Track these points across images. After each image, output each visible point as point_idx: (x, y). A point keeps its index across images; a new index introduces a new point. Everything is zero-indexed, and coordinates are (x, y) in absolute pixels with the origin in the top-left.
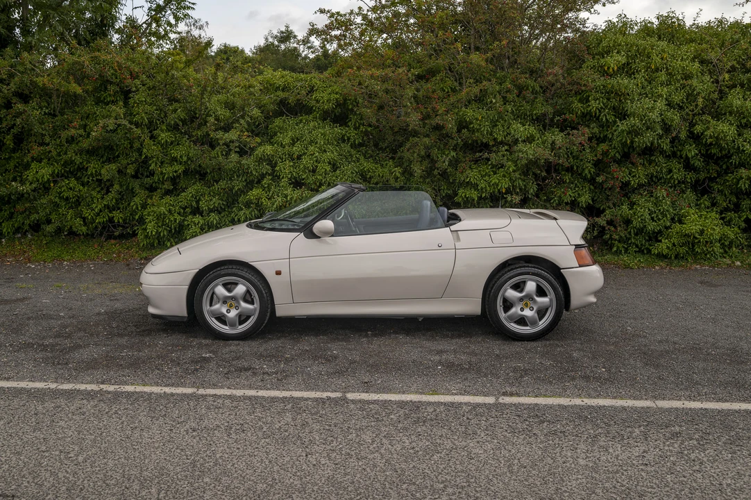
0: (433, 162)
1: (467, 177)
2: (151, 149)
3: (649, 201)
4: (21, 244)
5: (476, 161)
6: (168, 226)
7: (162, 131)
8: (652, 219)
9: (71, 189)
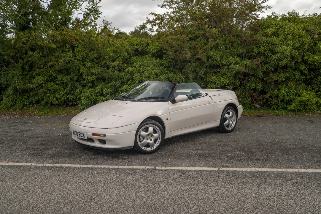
0: (197, 73)
1: (211, 79)
2: (83, 70)
3: (286, 88)
4: (32, 109)
5: (215, 73)
6: (90, 101)
7: (88, 62)
8: (288, 95)
9: (51, 86)
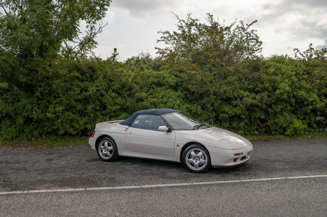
1: (225, 110)
9: (69, 116)
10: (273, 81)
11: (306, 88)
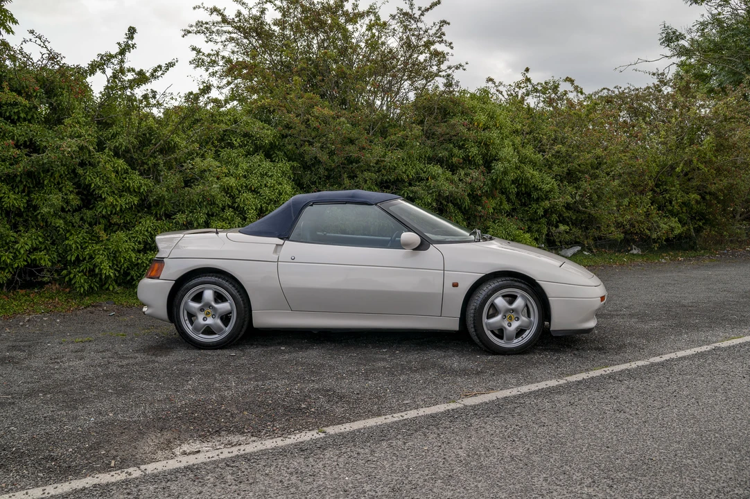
10: (485, 144)
11: (536, 163)
